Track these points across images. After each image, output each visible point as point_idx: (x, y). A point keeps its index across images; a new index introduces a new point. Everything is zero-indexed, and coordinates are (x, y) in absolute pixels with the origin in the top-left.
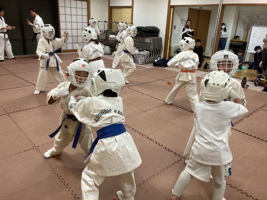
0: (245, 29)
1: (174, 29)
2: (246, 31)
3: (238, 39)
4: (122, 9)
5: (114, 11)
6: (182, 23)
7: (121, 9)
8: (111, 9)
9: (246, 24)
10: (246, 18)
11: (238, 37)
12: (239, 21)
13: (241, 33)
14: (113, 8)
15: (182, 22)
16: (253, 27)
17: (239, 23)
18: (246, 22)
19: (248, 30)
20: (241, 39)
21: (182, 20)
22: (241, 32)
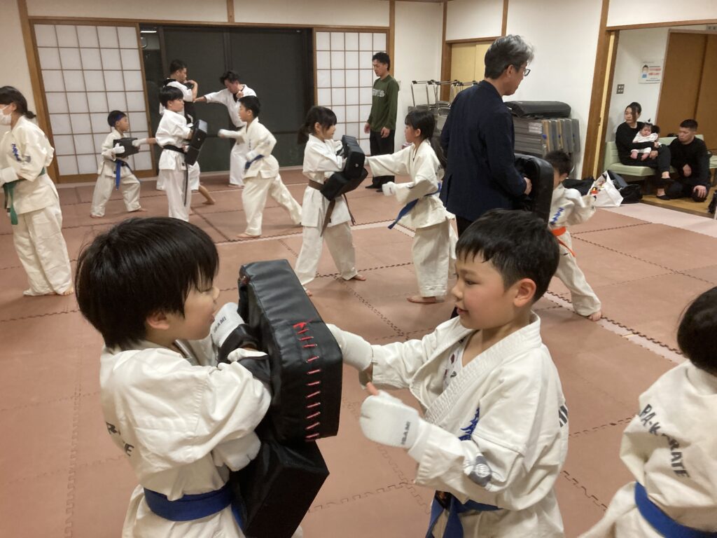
1: (618, 93)
4: (477, 46)
5: (456, 51)
6: (644, 76)
7: (475, 46)
8: (448, 48)
14: (453, 45)
15: (645, 72)
21: (646, 66)
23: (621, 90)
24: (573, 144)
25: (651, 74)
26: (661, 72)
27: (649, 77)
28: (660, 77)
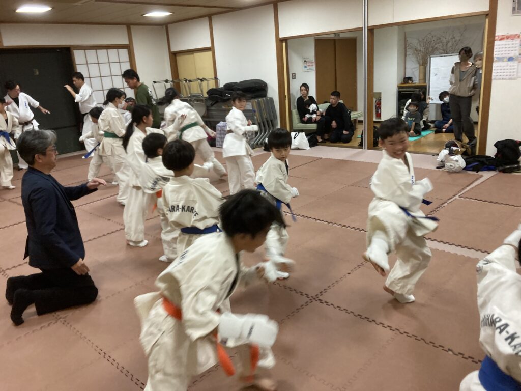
0: (419, 63)
1: (293, 79)
2: (422, 67)
3: (410, 82)
4: (195, 54)
5: (181, 59)
6: (306, 67)
7: (193, 54)
8: (174, 56)
9: (421, 54)
10: (418, 45)
11: (410, 78)
12: (407, 50)
13: (413, 71)
14: (177, 55)
15: (305, 65)
16: (432, 58)
17: (407, 53)
18: (420, 51)
19: (424, 64)
20: (417, 81)
23: (294, 77)
24: (272, 114)
26: (314, 64)
27: (308, 68)
28: (314, 67)
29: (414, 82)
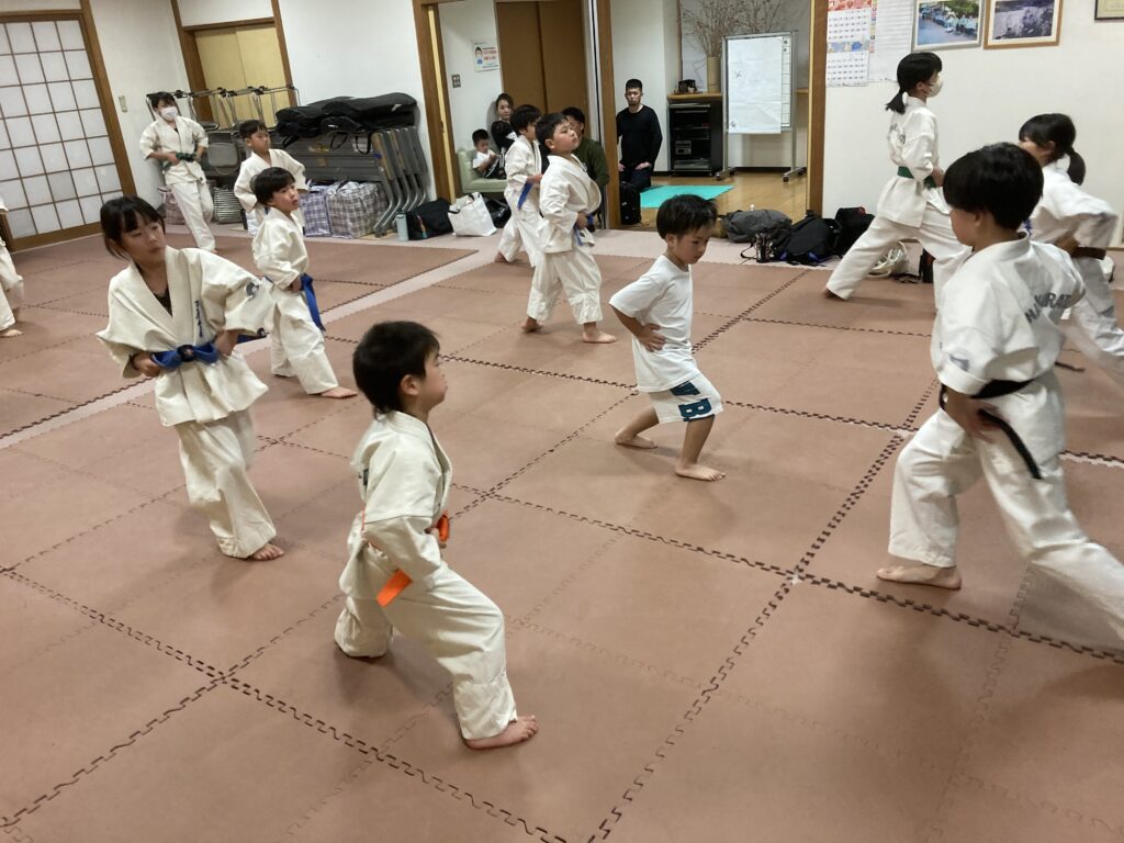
0: (707, 52)
1: (454, 86)
2: (712, 59)
3: (691, 90)
4: (238, 33)
5: (206, 44)
6: (480, 62)
7: (234, 33)
9: (708, 32)
10: (704, 14)
11: (690, 83)
12: (683, 25)
13: (697, 68)
14: (198, 33)
15: (479, 56)
16: (729, 42)
17: (684, 32)
18: (707, 26)
19: (716, 54)
20: (704, 89)
21: (478, 49)
22: (696, 66)
23: (457, 82)
24: (417, 162)
25: (487, 58)
26: (497, 55)
27: (485, 63)
28: (497, 61)
29: (699, 90)
